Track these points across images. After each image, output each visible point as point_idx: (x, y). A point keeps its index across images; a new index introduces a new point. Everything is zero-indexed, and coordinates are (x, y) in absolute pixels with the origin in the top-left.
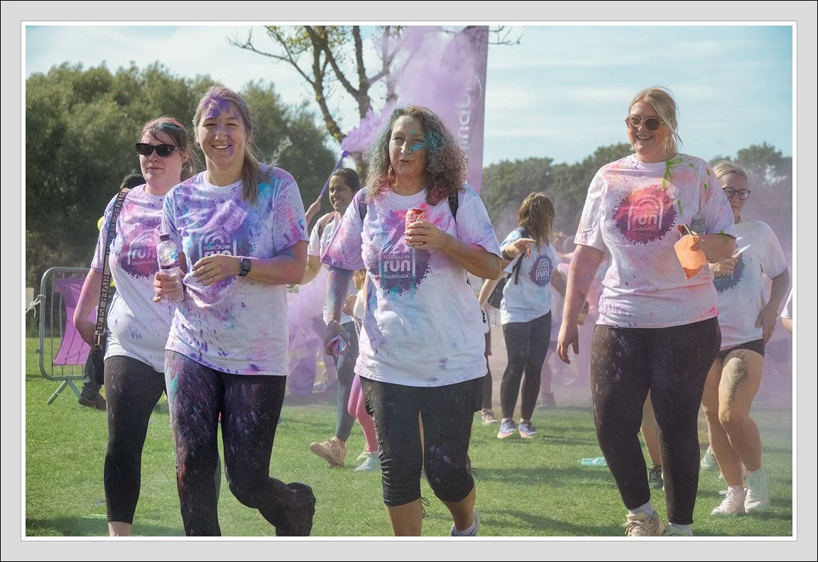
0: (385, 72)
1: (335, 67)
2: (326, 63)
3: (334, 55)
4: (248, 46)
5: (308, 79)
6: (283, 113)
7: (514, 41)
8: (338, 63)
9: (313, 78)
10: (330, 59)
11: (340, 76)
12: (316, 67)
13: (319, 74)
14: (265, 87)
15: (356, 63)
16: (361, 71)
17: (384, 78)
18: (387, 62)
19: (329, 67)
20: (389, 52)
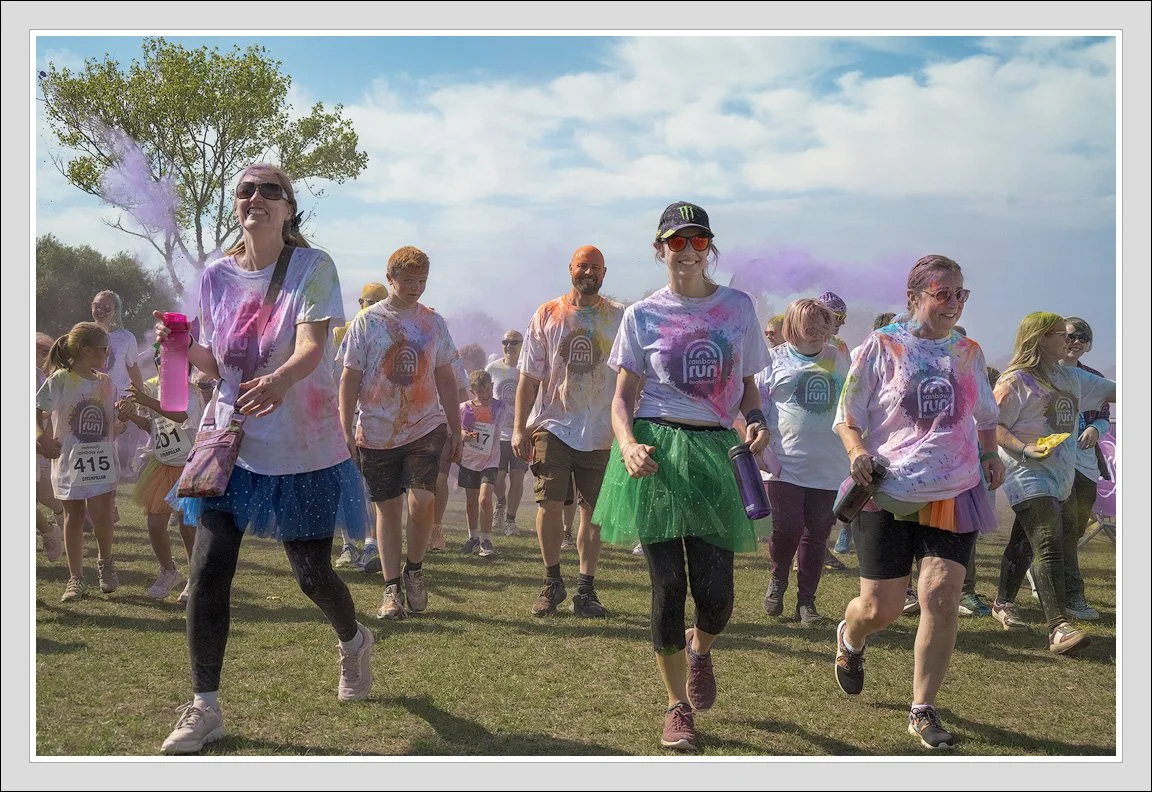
1: (182, 245)
2: (175, 242)
3: (181, 237)
4: (118, 226)
5: (161, 252)
6: (145, 275)
8: (184, 242)
9: (164, 251)
10: (179, 240)
11: (185, 251)
12: (167, 245)
13: (169, 247)
14: (131, 256)
15: (197, 243)
16: (200, 246)
18: (219, 242)
19: (177, 244)
20: (221, 236)
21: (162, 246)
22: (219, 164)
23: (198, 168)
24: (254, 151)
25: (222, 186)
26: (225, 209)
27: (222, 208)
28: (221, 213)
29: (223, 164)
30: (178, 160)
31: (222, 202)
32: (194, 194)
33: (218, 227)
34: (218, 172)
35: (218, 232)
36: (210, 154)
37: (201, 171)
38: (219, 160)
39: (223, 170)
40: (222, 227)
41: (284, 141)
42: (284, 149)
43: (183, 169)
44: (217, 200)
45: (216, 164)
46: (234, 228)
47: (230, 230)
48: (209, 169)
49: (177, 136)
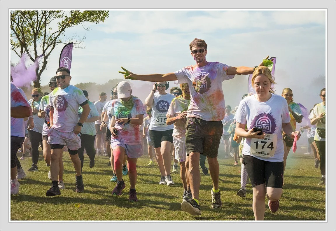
0: (43, 54)
1: (28, 53)
2: (25, 51)
3: (27, 49)
5: (19, 56)
7: (83, 47)
8: (29, 51)
10: (26, 50)
11: (29, 55)
12: (22, 52)
15: (34, 51)
16: (36, 54)
17: (43, 56)
18: (44, 51)
19: (26, 52)
20: (45, 48)
21: (19, 53)
22: (44, 17)
25: (45, 26)
26: (46, 36)
27: (45, 36)
28: (45, 38)
29: (46, 16)
31: (45, 33)
33: (44, 44)
34: (44, 20)
35: (43, 47)
37: (36, 20)
38: (44, 15)
39: (46, 19)
40: (45, 44)
45: (42, 17)
46: (51, 44)
47: (49, 46)
48: (40, 19)
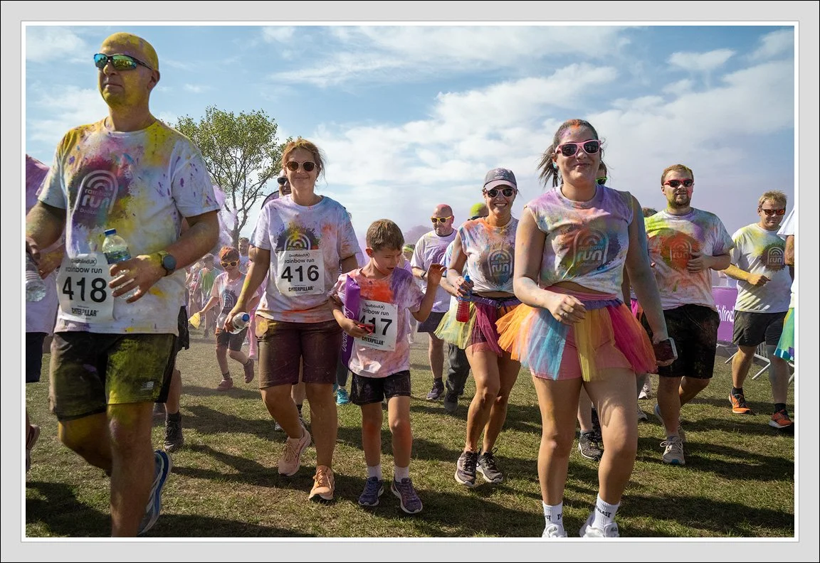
23: (233, 169)
24: (259, 160)
30: (224, 166)
32: (232, 182)
36: (238, 162)
41: (274, 156)
42: (274, 159)
43: (226, 170)
44: (243, 184)
49: (223, 153)
